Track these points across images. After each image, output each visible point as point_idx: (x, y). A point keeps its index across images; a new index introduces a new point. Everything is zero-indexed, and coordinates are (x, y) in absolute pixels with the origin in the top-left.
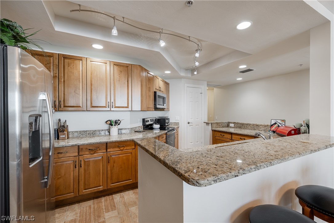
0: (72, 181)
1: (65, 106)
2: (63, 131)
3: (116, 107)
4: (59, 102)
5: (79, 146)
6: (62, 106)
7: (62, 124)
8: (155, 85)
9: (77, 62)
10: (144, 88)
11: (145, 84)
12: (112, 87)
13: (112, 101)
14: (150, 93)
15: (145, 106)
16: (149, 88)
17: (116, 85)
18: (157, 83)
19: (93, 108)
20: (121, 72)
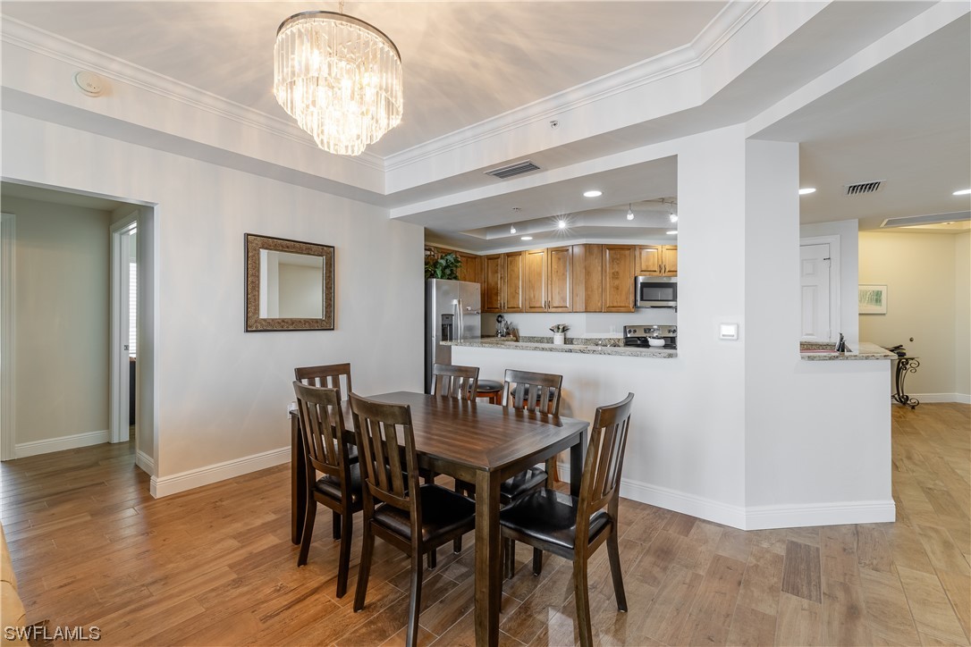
3: (554, 307)
6: (506, 308)
8: (637, 265)
9: (517, 258)
10: (596, 277)
11: (600, 269)
12: (549, 282)
13: (550, 299)
14: (617, 282)
15: (599, 304)
16: (613, 273)
17: (554, 279)
18: (648, 260)
19: (532, 309)
20: (559, 259)
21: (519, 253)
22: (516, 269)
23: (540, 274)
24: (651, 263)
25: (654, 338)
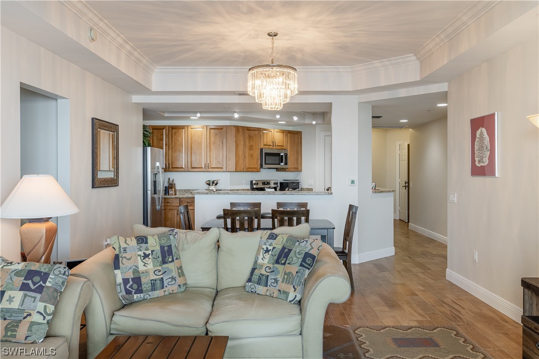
0: (176, 224)
1: (172, 168)
2: (172, 188)
3: (212, 168)
4: (169, 164)
5: (180, 198)
6: (171, 167)
7: (171, 183)
8: (262, 141)
9: (181, 130)
10: (241, 148)
11: (243, 143)
12: (208, 150)
13: (208, 162)
14: (252, 152)
15: (243, 166)
16: (250, 146)
17: (212, 147)
18: (267, 138)
19: (193, 169)
20: (216, 134)
21: (183, 127)
22: (179, 139)
23: (200, 144)
24: (268, 141)
25: (268, 188)
